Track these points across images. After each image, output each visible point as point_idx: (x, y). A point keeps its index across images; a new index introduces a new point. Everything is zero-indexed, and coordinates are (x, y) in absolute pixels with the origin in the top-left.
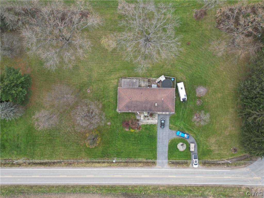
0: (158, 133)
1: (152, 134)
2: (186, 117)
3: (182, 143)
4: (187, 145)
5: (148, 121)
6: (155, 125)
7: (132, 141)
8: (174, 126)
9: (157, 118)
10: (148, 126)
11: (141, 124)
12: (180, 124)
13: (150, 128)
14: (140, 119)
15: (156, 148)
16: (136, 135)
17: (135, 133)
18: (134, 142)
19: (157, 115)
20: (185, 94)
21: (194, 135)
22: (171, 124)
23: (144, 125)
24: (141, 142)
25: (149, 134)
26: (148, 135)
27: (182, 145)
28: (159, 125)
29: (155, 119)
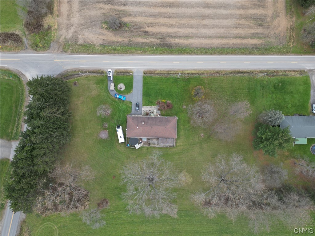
0: (142, 98)
1: (147, 97)
2: (117, 112)
3: (121, 90)
4: (117, 88)
5: (150, 109)
6: (144, 106)
7: (164, 92)
8: (128, 104)
9: (143, 112)
10: (150, 104)
11: (157, 107)
12: (123, 106)
13: (148, 103)
14: (157, 110)
15: (144, 86)
16: (160, 97)
17: (161, 99)
18: (163, 91)
19: (142, 114)
20: (118, 132)
21: (110, 97)
22: (130, 106)
23: (153, 106)
24: (157, 91)
25: (149, 98)
26: (151, 97)
27: (121, 88)
28: (140, 106)
29: (144, 111)
